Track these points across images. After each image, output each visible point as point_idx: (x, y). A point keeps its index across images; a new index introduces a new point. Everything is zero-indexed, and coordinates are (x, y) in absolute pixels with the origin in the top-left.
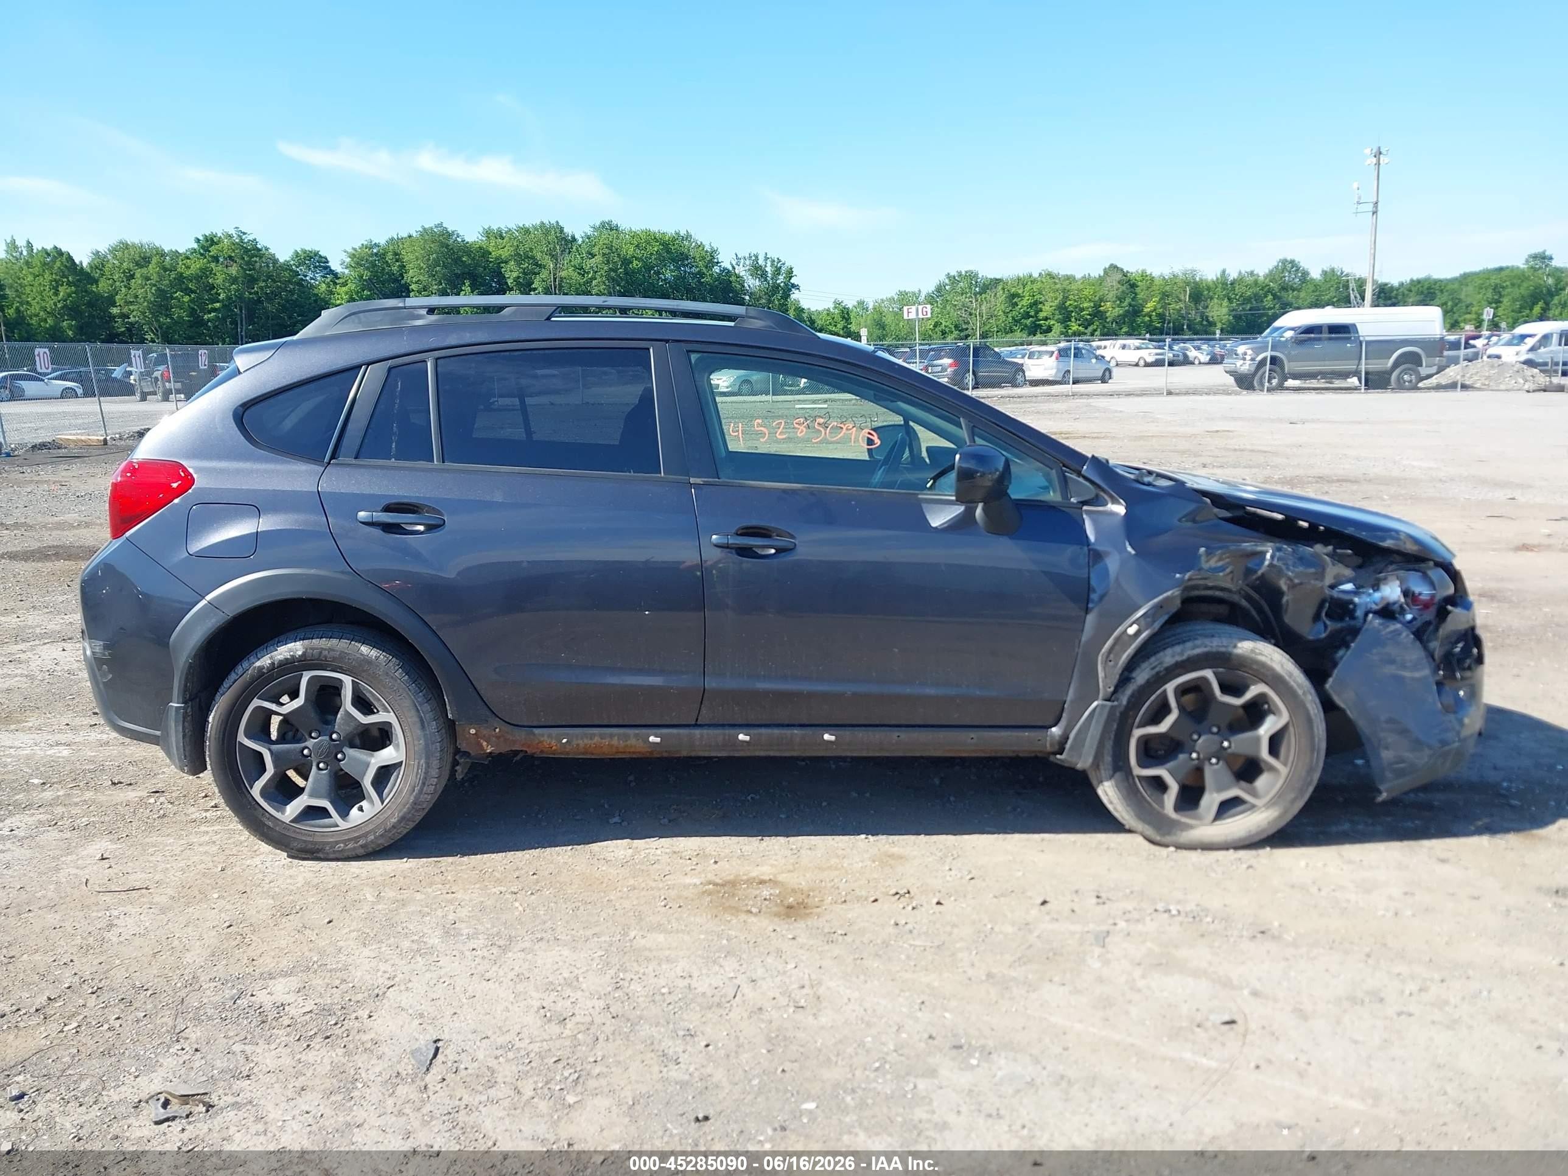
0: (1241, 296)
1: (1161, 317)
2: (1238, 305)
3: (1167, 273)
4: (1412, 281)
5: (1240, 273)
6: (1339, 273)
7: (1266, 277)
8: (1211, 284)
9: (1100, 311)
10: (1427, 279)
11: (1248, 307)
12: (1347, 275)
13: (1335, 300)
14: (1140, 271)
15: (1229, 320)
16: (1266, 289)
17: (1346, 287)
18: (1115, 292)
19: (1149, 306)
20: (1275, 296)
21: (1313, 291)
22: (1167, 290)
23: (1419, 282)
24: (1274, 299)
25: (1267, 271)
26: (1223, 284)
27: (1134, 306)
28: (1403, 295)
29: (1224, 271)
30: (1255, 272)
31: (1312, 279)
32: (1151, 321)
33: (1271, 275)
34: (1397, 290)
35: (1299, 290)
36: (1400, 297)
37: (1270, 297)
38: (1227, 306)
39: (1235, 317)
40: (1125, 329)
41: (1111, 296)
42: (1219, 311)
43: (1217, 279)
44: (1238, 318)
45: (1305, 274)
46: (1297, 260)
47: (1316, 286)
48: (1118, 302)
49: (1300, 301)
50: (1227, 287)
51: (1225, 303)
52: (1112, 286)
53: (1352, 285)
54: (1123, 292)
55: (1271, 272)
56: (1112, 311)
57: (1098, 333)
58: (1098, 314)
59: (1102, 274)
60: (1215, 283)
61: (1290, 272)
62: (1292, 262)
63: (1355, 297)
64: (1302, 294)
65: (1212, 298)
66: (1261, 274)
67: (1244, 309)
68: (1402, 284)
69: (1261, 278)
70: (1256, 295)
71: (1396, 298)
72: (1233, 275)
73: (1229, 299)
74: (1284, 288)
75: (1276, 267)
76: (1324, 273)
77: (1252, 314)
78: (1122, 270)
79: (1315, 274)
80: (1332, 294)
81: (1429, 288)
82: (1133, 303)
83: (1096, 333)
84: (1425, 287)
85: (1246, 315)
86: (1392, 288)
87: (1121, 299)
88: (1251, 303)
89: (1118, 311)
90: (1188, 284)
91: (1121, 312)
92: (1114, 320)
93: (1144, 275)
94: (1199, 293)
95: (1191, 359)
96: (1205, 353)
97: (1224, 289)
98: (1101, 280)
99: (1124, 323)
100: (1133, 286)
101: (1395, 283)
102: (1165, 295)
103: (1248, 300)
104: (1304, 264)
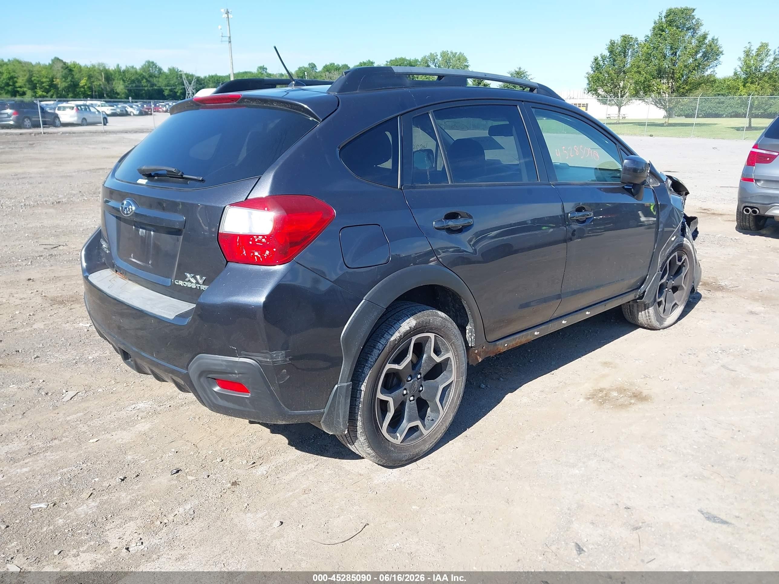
0: (129, 79)
1: (90, 88)
2: (129, 84)
3: (89, 65)
4: (209, 76)
5: (126, 66)
6: (176, 70)
7: (140, 69)
8: (112, 72)
9: (53, 84)
10: (216, 76)
11: (134, 85)
12: (180, 71)
13: (177, 83)
14: (72, 62)
15: (125, 92)
16: (142, 76)
17: (181, 77)
18: (61, 73)
19: (83, 82)
20: (148, 81)
21: (165, 79)
22: (91, 73)
23: (212, 76)
24: (146, 82)
25: (141, 67)
26: (119, 72)
27: (73, 82)
28: (207, 82)
29: (118, 65)
30: (134, 67)
31: (164, 72)
32: (85, 91)
33: (143, 68)
34: (204, 80)
35: (159, 77)
36: (206, 84)
37: (145, 80)
38: (123, 85)
39: (128, 90)
40: (70, 95)
41: (59, 75)
42: (120, 87)
43: (115, 69)
44: (130, 91)
45: (160, 69)
46: (155, 62)
47: (167, 76)
48: (64, 79)
49: (160, 83)
50: (122, 74)
51: (121, 82)
52: (58, 70)
53: (184, 77)
54: (65, 73)
55: (143, 67)
56: (61, 84)
57: (55, 96)
58: (52, 85)
59: (51, 63)
60: (115, 71)
61: (152, 68)
62: (153, 62)
63: (186, 83)
64: (160, 80)
65: (114, 80)
66: (138, 68)
67: (132, 87)
68: (205, 77)
69: (138, 71)
70: (137, 79)
71: (204, 84)
72: (123, 68)
73: (124, 81)
74: (151, 76)
75: (145, 65)
76: (170, 69)
77: (137, 89)
78: (62, 61)
79: (165, 70)
80: (175, 80)
81: (218, 80)
82: (73, 80)
83: (54, 97)
84: (216, 79)
85: (134, 90)
86: (202, 80)
87: (65, 77)
88: (135, 83)
89: (65, 84)
90: (102, 71)
91: (66, 85)
92: (63, 89)
93: (75, 65)
94: (109, 77)
95: (129, 113)
96: (136, 109)
97: (120, 75)
98: (51, 66)
99: (69, 91)
100: (71, 70)
101: (202, 76)
102: (90, 77)
103: (133, 82)
104: (159, 64)
